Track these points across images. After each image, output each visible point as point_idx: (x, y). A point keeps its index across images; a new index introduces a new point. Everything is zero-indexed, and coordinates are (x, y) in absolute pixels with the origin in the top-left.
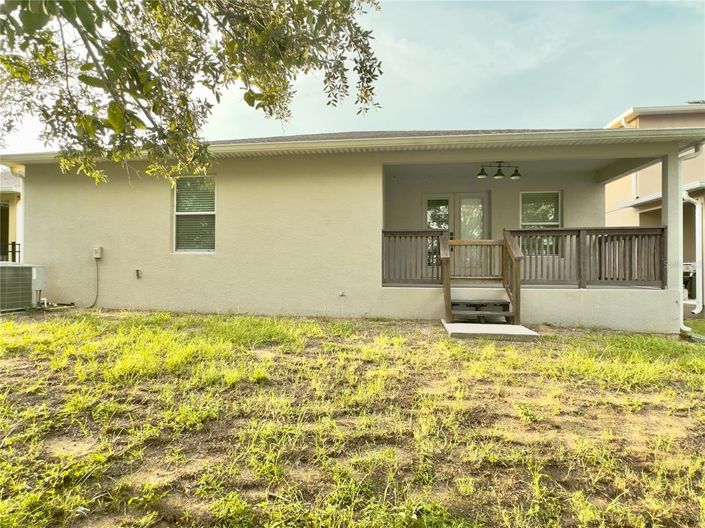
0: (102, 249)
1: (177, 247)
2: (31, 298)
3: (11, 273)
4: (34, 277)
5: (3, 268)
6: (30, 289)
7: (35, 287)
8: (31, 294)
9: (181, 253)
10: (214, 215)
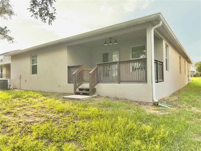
0: (21, 75)
1: (32, 74)
2: (8, 87)
3: (3, 81)
4: (8, 82)
5: (1, 80)
6: (7, 85)
7: (9, 84)
8: (8, 86)
9: (33, 75)
10: (37, 65)
